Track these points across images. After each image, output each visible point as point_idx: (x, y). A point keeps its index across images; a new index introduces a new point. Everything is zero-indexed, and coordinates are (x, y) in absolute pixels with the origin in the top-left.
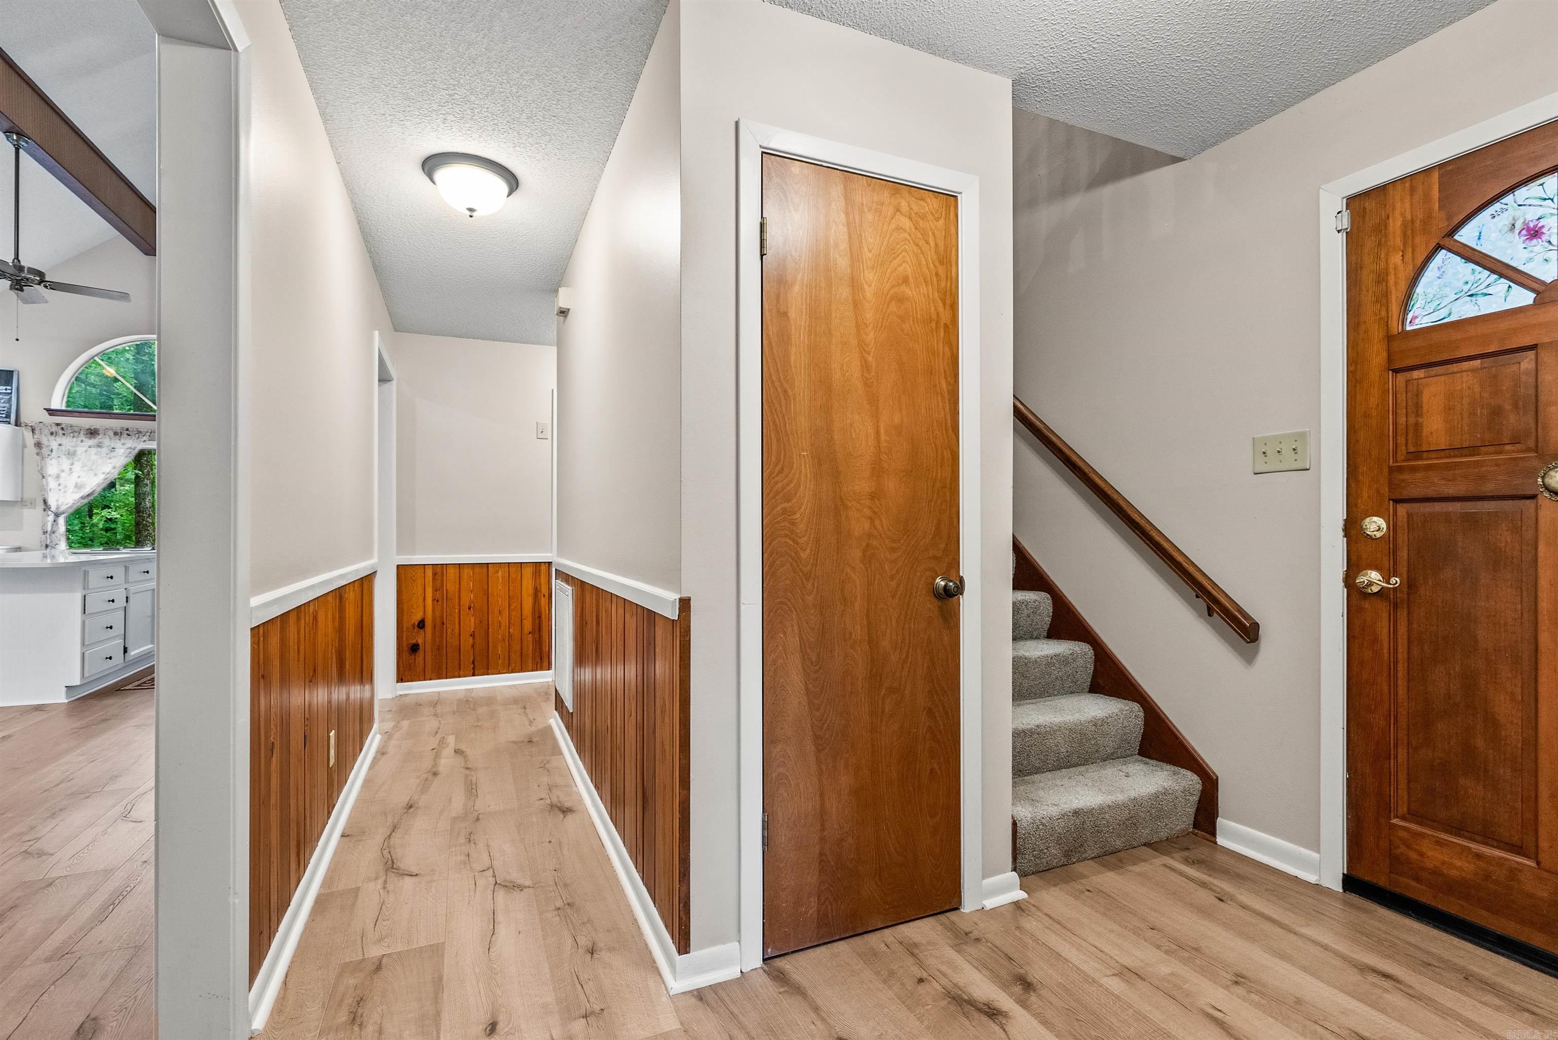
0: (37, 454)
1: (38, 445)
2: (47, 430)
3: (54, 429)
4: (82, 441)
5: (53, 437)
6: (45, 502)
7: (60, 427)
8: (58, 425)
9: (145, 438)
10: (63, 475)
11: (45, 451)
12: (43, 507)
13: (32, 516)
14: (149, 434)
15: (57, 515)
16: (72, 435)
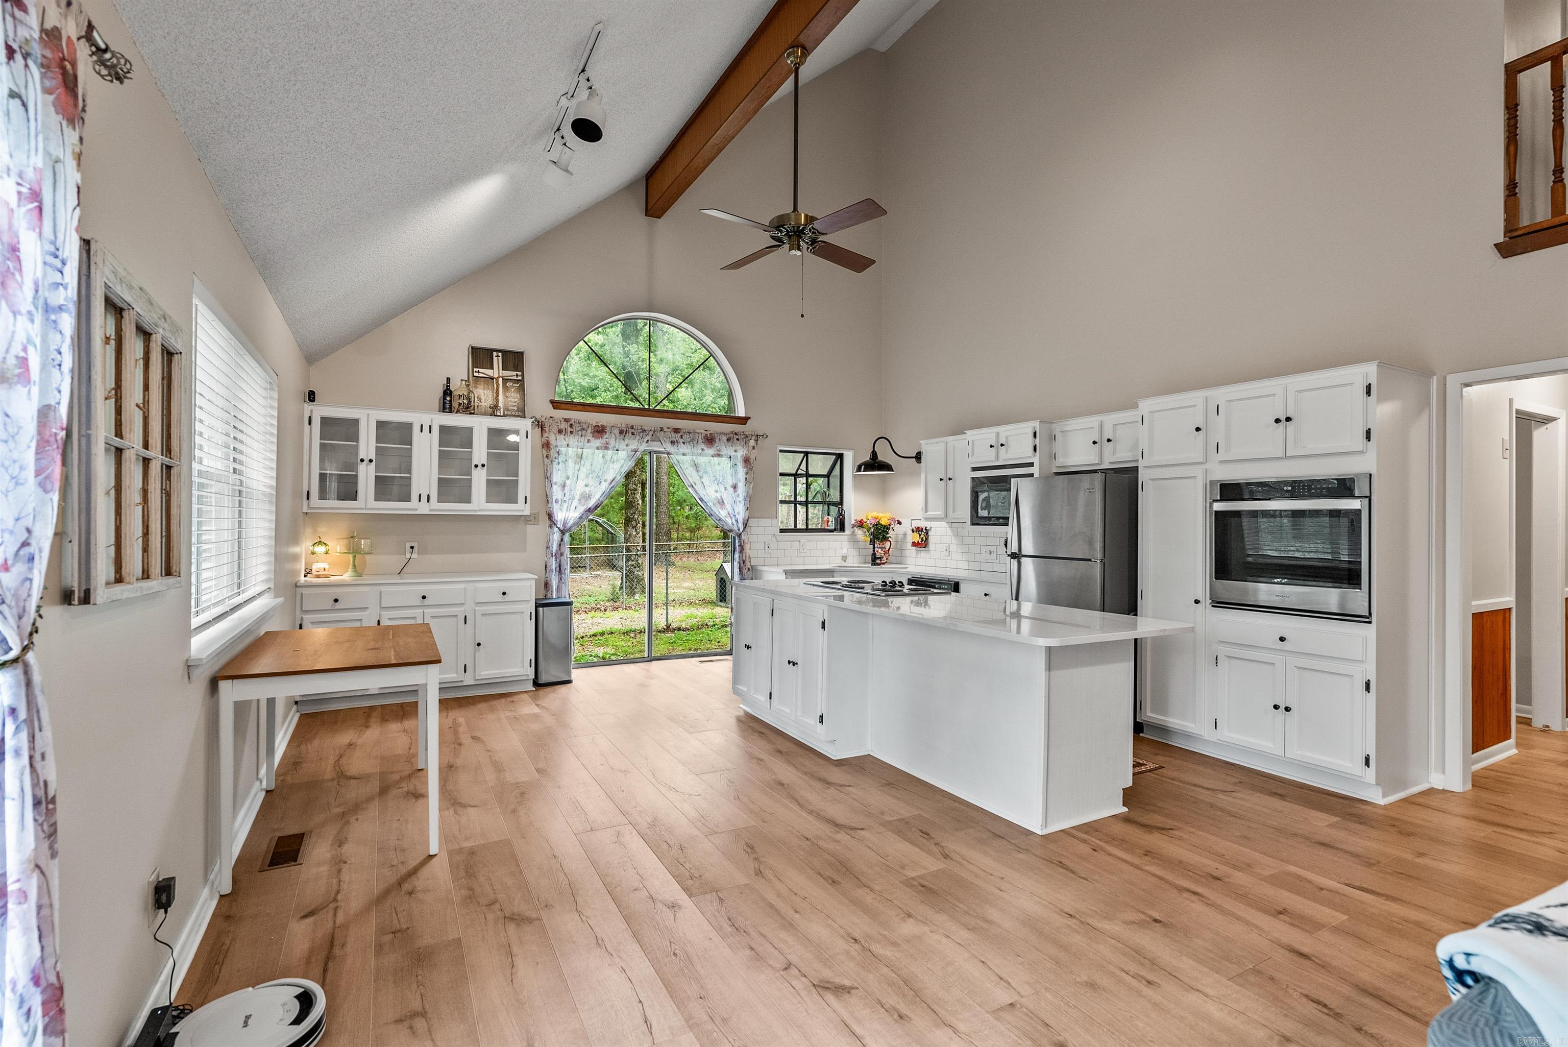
0: (547, 457)
1: (547, 445)
2: (556, 427)
3: (563, 426)
4: (589, 441)
5: (562, 436)
6: (550, 516)
7: (569, 423)
8: (566, 420)
9: (647, 438)
10: (568, 482)
11: (553, 453)
12: (548, 522)
13: (535, 532)
14: (651, 433)
15: (563, 532)
16: (580, 432)
